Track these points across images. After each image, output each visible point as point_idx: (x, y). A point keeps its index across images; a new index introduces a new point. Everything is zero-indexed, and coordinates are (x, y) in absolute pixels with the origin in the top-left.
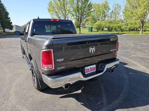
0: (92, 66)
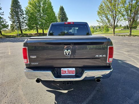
0: (70, 69)
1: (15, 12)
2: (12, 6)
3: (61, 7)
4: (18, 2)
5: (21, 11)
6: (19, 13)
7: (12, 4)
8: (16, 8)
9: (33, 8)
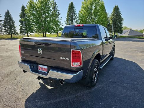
0: (44, 67)
1: (70, 16)
2: (68, 12)
3: (116, 6)
4: (74, 7)
5: (75, 15)
6: (73, 17)
7: (69, 9)
8: (71, 13)
9: (85, 11)
